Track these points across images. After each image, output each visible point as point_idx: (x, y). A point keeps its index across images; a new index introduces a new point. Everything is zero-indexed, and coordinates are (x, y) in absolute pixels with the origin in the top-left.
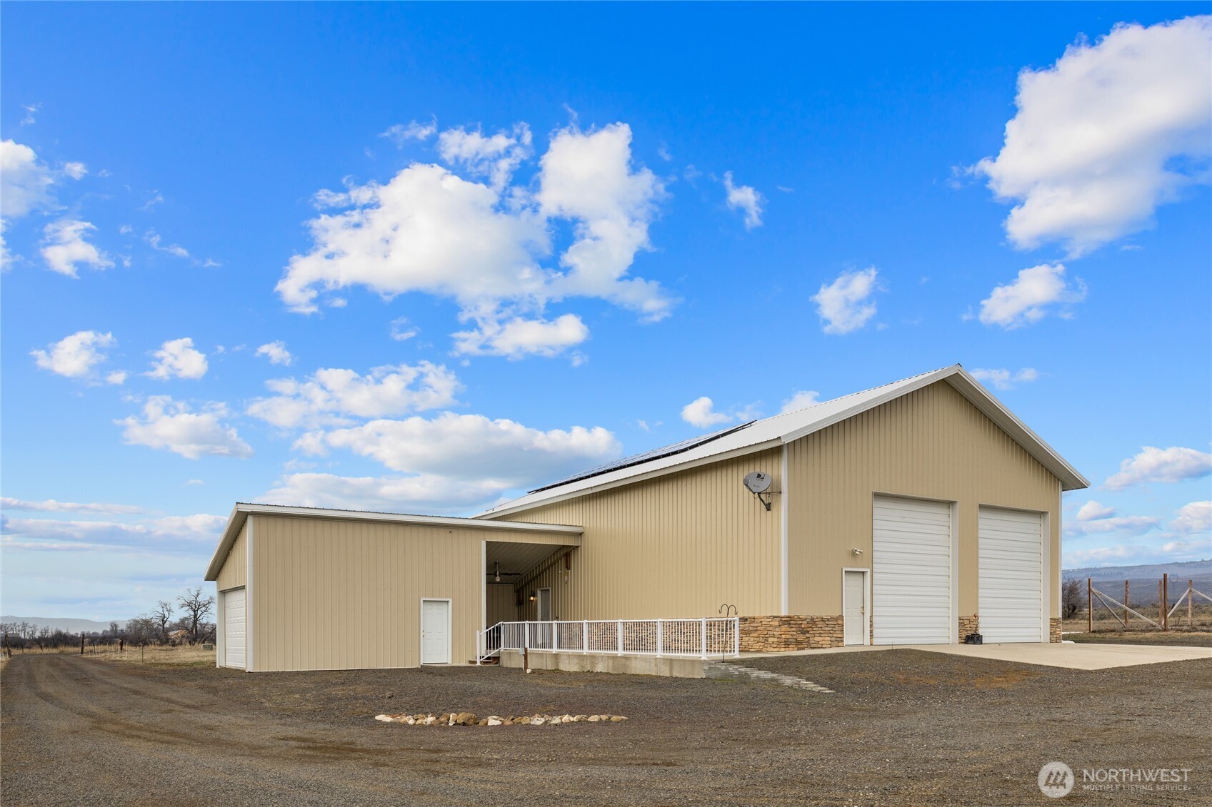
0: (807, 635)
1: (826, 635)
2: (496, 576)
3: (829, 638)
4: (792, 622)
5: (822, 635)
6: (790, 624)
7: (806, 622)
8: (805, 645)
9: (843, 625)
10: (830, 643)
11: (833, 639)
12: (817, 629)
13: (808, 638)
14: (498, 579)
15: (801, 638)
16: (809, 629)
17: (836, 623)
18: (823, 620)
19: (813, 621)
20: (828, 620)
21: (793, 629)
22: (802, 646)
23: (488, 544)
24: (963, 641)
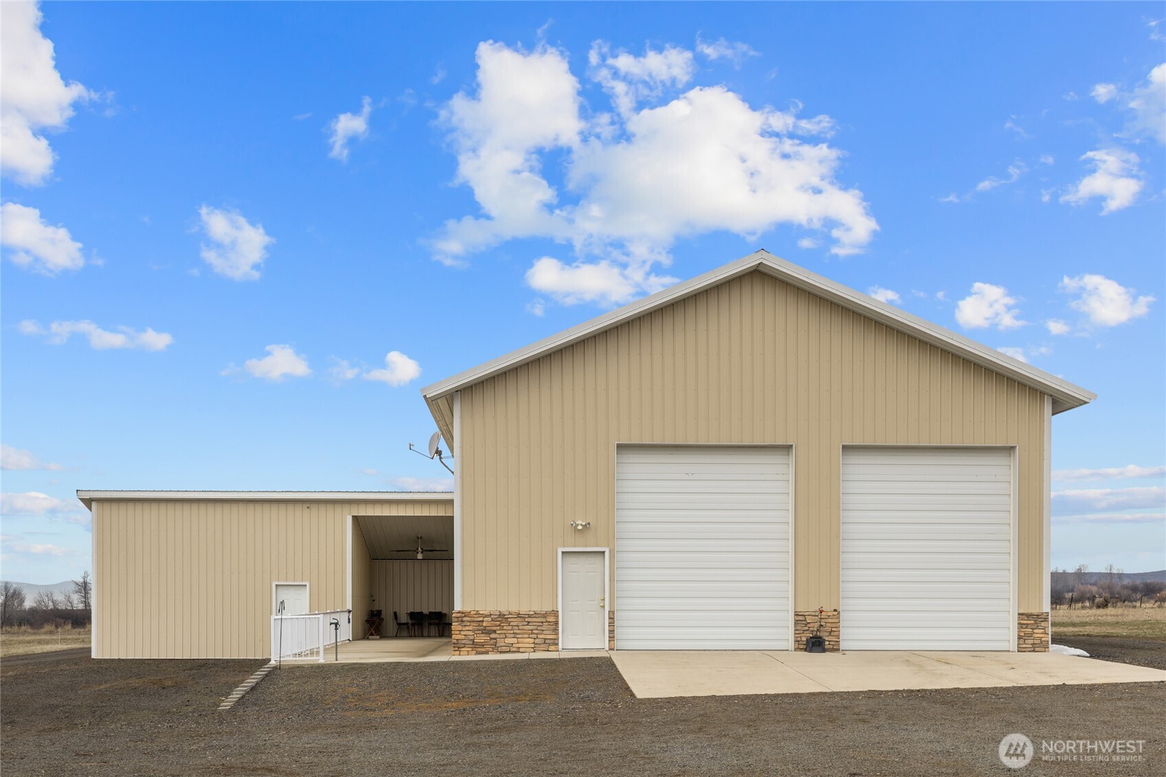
0: (493, 636)
1: (527, 636)
2: (418, 553)
3: (532, 640)
4: (465, 619)
5: (518, 636)
6: (462, 621)
7: (490, 619)
8: (488, 648)
9: (556, 623)
10: (533, 645)
11: (537, 641)
12: (510, 628)
13: (495, 639)
14: (420, 556)
15: (481, 639)
16: (495, 628)
17: (544, 620)
18: (519, 615)
19: (502, 617)
20: (530, 616)
21: (467, 628)
22: (483, 650)
23: (355, 518)
24: (802, 647)
